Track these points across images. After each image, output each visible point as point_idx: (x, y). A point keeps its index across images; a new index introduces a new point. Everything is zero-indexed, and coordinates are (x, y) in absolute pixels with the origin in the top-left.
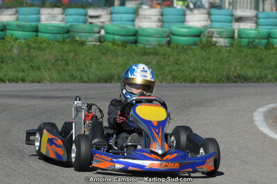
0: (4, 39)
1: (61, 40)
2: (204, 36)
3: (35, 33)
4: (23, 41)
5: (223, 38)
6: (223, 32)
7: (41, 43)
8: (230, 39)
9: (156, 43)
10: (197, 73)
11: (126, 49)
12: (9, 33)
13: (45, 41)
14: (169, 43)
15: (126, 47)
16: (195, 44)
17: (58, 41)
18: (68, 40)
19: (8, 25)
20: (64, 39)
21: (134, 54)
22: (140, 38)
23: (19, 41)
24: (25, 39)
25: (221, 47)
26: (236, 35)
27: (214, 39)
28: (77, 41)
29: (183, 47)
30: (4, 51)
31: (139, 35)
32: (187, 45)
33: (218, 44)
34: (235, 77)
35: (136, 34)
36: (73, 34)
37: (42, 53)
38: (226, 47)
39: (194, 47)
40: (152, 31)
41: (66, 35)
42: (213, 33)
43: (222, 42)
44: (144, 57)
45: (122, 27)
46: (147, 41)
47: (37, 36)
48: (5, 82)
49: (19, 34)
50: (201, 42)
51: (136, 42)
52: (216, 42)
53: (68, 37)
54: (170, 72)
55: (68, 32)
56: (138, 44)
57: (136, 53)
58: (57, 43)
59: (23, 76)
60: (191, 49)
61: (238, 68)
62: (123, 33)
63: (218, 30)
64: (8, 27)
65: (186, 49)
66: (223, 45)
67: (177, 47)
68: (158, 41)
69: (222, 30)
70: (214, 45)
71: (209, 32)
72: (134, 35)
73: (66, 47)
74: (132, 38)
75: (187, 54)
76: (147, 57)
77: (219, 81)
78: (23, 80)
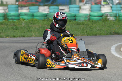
0: (19, 20)
1: (43, 19)
2: (104, 16)
3: (32, 17)
4: (27, 20)
5: (112, 17)
6: (112, 14)
7: (35, 21)
8: (115, 17)
9: (84, 20)
10: (98, 32)
11: (71, 23)
12: (21, 17)
13: (36, 20)
14: (89, 20)
15: (71, 22)
16: (100, 20)
17: (42, 20)
18: (46, 20)
19: (21, 14)
20: (44, 19)
21: (74, 25)
22: (77, 18)
23: (25, 20)
24: (28, 20)
25: (111, 21)
26: (118, 15)
27: (108, 18)
28: (50, 20)
29: (95, 21)
30: (19, 25)
31: (76, 17)
32: (97, 20)
33: (110, 20)
34: (114, 33)
35: (75, 16)
36: (48, 17)
37: (35, 25)
38: (113, 21)
39: (100, 21)
40: (82, 15)
41: (46, 17)
42: (108, 15)
43: (111, 18)
44: (77, 26)
45: (69, 13)
46: (80, 19)
47: (33, 18)
48: (16, 37)
49: (25, 17)
50: (103, 19)
51: (75, 20)
52: (109, 19)
53: (47, 18)
54: (87, 31)
55: (46, 16)
56: (76, 20)
57: (74, 24)
58: (41, 21)
59: (24, 35)
60: (98, 22)
61: (116, 29)
62: (70, 16)
63: (110, 14)
64: (21, 15)
65: (96, 22)
66: (112, 20)
67: (93, 21)
68: (85, 19)
69: (111, 14)
70: (108, 20)
71: (106, 15)
72: (75, 17)
73: (45, 23)
74: (74, 18)
75: (96, 24)
76: (79, 26)
77: (107, 35)
78: (24, 36)
